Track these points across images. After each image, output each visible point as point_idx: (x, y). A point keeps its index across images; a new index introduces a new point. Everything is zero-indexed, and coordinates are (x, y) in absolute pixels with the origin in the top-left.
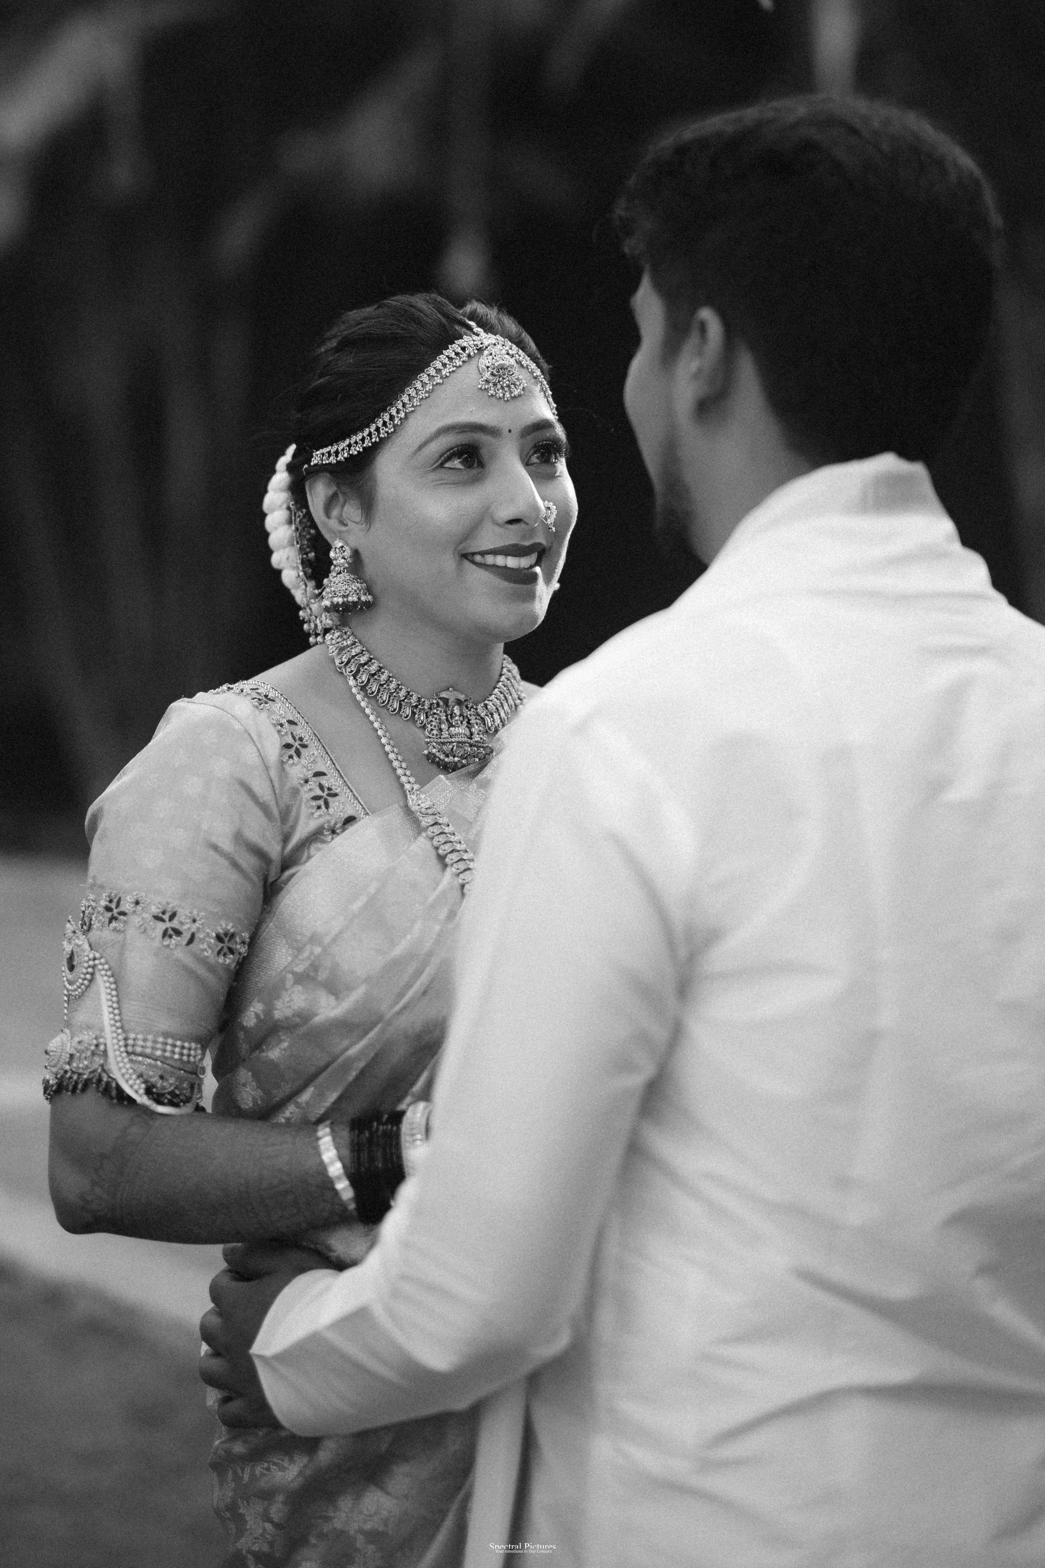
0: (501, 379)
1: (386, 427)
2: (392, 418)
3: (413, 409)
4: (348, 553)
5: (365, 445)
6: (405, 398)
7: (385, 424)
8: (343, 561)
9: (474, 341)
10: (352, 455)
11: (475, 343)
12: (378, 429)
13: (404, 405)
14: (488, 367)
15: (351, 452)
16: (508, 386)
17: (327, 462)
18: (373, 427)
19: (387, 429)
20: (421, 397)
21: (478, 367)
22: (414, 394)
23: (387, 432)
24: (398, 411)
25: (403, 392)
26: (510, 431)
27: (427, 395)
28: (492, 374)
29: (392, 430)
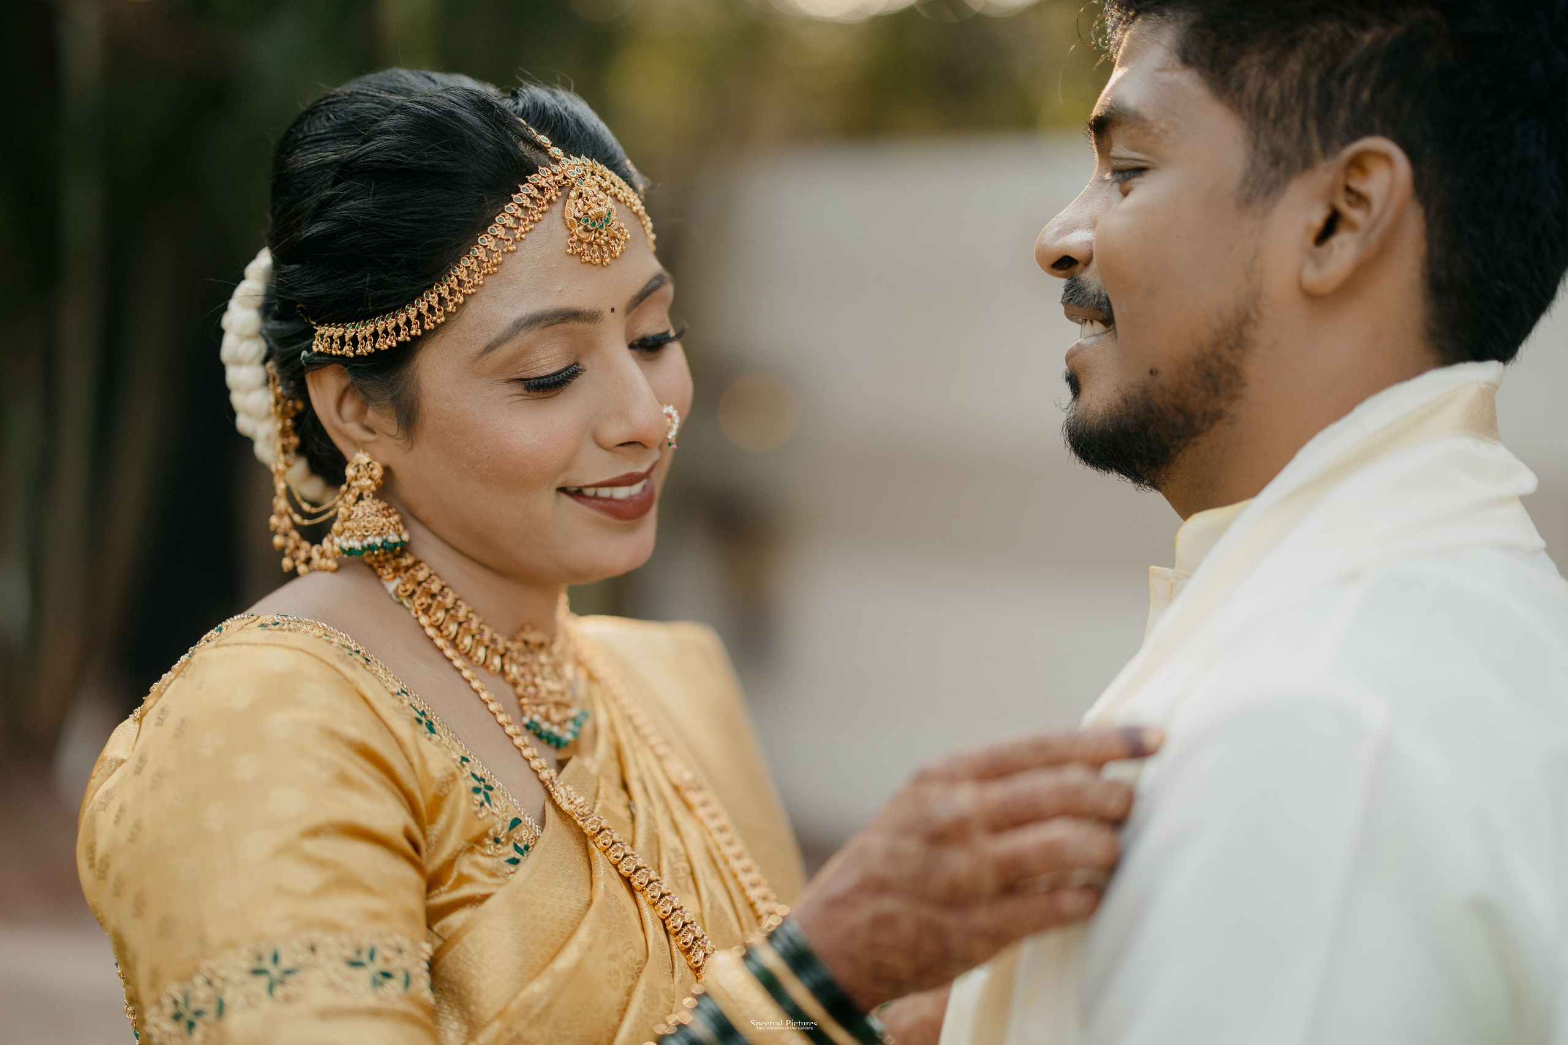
0: (597, 234)
1: (434, 314)
2: (442, 300)
3: (474, 290)
4: (377, 473)
5: (399, 338)
6: (463, 274)
7: (431, 309)
8: (369, 482)
9: (555, 175)
10: (378, 351)
11: (557, 178)
12: (420, 316)
13: (461, 283)
14: (578, 219)
15: (377, 346)
16: (607, 243)
17: (339, 352)
18: (412, 313)
19: (435, 318)
20: (486, 271)
21: (564, 218)
22: (475, 267)
23: (435, 322)
24: (452, 292)
25: (457, 262)
26: (613, 310)
27: (495, 269)
28: (586, 230)
29: (443, 319)
